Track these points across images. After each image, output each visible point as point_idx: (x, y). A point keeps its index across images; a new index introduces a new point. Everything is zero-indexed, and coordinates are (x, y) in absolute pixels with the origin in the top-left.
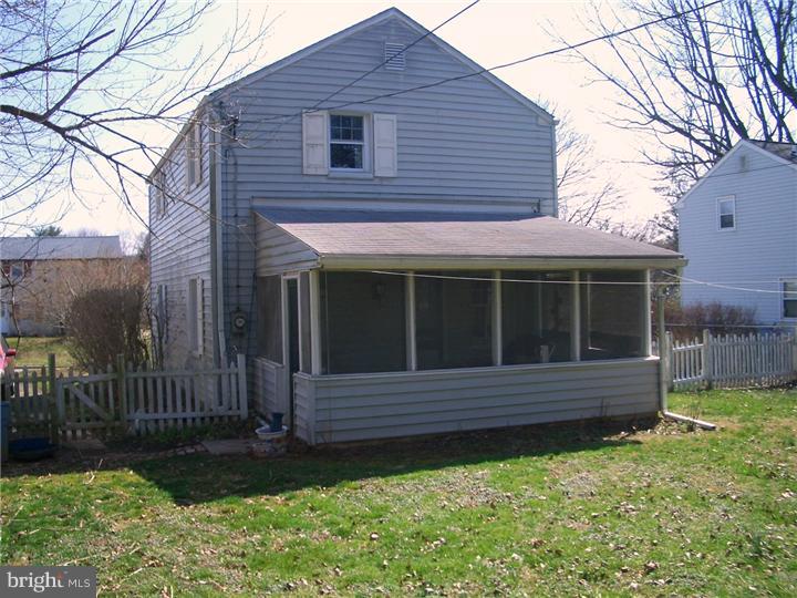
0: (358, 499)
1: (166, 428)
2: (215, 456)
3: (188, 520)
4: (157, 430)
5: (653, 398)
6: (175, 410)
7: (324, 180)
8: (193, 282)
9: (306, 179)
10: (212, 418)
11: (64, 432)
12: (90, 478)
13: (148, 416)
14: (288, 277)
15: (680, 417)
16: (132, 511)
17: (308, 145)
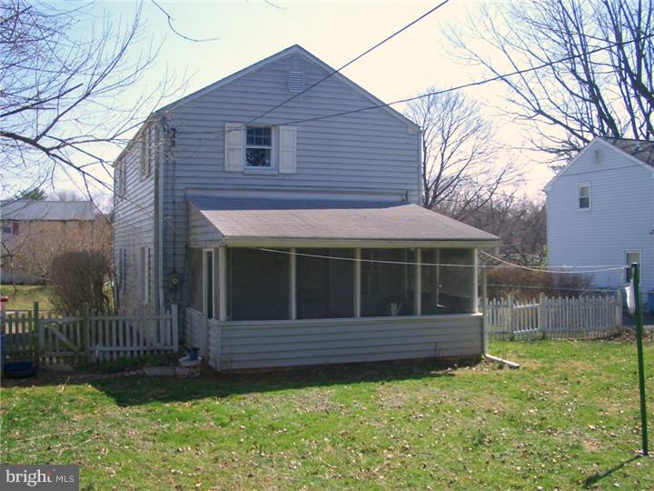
0: (240, 406)
1: (118, 357)
2: (150, 377)
3: (124, 415)
4: (112, 359)
5: (477, 344)
6: (125, 344)
7: (240, 176)
8: (143, 249)
9: (227, 175)
10: (152, 351)
11: (44, 359)
12: (61, 389)
13: (104, 349)
14: (207, 250)
15: (496, 358)
16: (88, 409)
17: (228, 149)
